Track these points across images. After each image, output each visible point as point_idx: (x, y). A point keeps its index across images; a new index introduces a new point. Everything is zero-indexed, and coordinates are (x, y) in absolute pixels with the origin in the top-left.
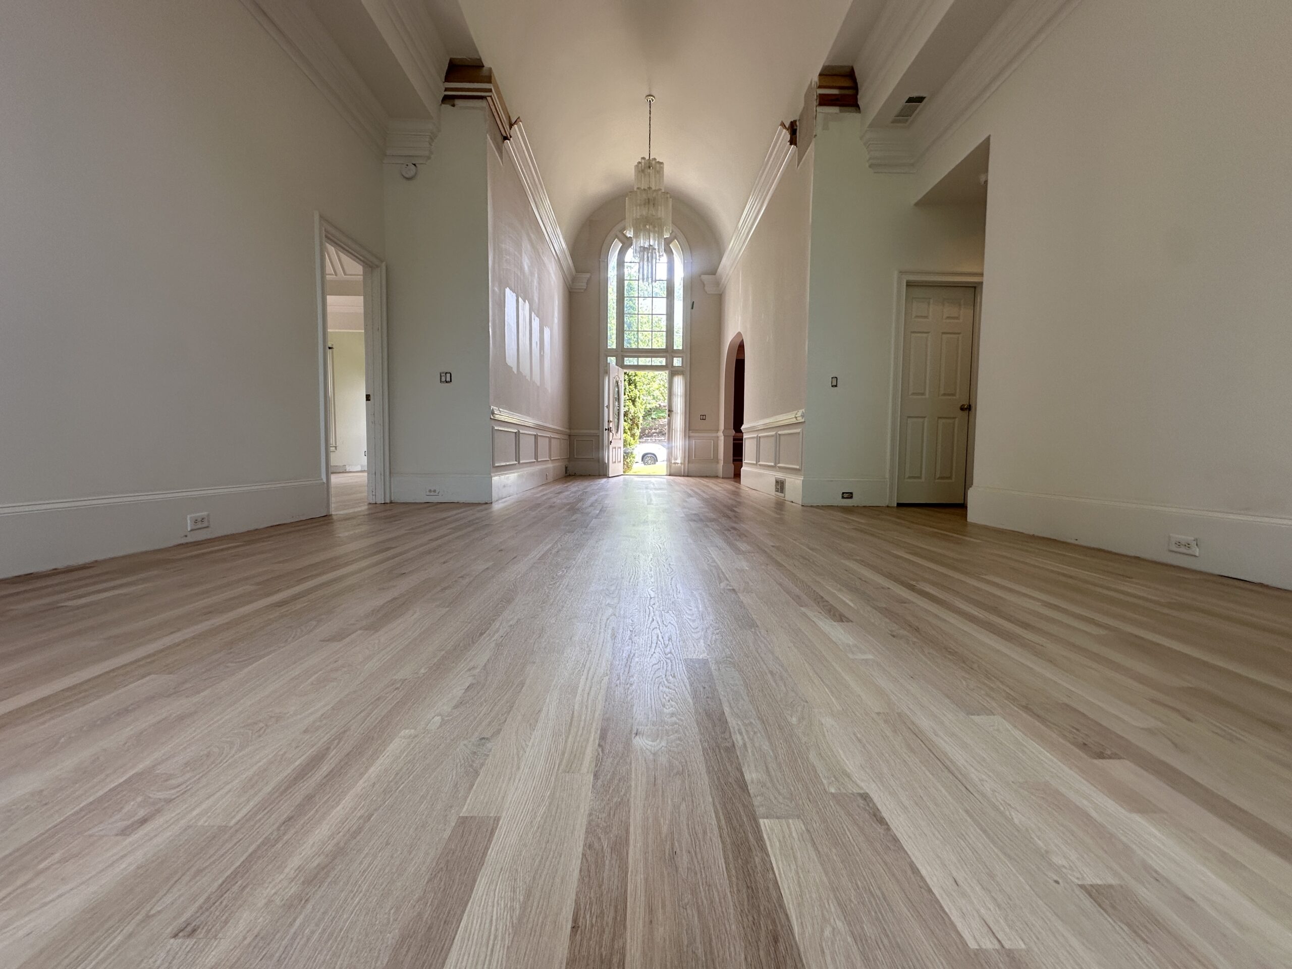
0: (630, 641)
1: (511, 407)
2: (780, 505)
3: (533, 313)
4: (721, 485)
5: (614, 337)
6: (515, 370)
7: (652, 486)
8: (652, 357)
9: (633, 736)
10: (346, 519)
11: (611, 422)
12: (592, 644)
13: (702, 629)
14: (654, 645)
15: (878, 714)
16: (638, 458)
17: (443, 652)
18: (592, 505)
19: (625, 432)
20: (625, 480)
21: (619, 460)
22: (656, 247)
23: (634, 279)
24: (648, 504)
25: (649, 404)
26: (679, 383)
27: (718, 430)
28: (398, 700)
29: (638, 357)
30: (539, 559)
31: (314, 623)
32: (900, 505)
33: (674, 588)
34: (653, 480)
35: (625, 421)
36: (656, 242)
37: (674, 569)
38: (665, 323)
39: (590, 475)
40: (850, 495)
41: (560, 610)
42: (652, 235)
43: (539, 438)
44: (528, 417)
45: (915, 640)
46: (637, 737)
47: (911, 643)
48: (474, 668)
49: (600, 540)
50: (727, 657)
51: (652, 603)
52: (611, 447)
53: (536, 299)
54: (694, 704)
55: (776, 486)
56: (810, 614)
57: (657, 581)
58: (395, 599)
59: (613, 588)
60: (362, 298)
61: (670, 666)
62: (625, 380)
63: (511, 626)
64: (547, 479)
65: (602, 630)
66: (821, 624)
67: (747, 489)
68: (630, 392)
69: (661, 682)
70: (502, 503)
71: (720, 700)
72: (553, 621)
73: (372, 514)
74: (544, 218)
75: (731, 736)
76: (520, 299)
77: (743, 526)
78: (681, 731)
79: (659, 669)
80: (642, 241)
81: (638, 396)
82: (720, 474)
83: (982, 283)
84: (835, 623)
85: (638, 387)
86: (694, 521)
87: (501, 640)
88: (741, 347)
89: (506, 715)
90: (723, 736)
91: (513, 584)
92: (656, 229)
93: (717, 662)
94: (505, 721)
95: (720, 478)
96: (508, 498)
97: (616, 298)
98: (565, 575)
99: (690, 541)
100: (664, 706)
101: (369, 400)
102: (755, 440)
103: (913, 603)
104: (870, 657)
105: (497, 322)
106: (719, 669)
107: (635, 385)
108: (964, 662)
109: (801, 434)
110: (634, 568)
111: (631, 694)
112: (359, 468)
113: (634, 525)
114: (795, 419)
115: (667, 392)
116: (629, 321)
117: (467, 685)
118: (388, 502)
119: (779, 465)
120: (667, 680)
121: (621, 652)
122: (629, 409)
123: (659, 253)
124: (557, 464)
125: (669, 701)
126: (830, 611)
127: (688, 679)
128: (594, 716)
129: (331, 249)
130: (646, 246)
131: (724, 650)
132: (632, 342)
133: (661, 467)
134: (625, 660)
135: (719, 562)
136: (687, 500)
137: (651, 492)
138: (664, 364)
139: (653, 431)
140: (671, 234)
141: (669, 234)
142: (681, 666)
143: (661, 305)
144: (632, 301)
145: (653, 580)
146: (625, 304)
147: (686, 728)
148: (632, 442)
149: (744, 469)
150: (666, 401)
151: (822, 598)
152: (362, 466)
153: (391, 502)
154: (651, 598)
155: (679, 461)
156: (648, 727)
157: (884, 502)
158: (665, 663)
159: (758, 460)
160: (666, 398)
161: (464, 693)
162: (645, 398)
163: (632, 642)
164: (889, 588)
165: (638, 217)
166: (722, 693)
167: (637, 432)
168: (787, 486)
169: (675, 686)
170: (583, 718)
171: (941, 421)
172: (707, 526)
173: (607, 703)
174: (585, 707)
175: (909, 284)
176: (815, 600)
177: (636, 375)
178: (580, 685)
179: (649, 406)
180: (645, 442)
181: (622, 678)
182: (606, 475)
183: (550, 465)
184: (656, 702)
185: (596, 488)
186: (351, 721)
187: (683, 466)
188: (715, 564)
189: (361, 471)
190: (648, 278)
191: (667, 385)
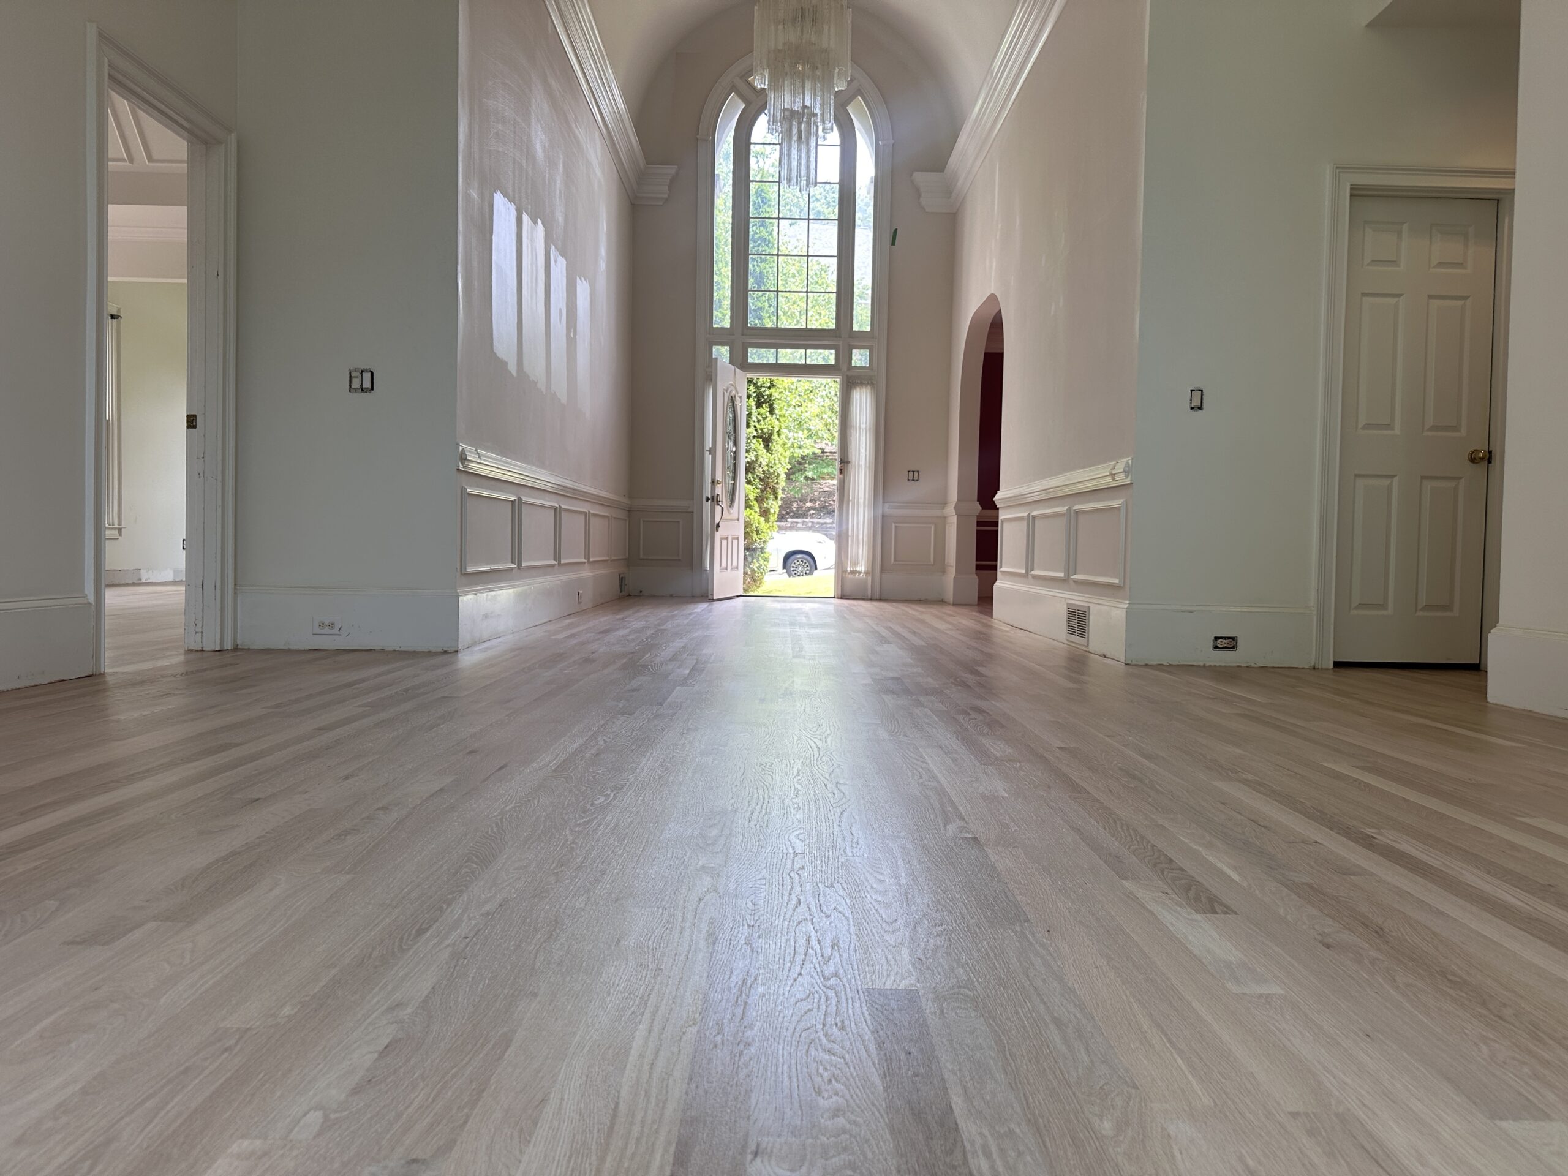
0: (748, 948)
1: (505, 448)
2: (1077, 663)
3: (553, 248)
4: (950, 619)
5: (727, 303)
6: (512, 368)
7: (804, 620)
8: (806, 347)
9: (749, 1157)
10: (134, 684)
11: (718, 483)
12: (663, 954)
13: (907, 927)
14: (799, 958)
15: (1295, 1115)
16: (776, 561)
17: (334, 972)
18: (674, 658)
19: (748, 506)
20: (746, 606)
21: (735, 564)
22: (818, 111)
23: (770, 179)
24: (794, 657)
25: (800, 447)
26: (863, 402)
27: (944, 504)
28: (229, 1074)
29: (777, 346)
30: (554, 771)
31: (52, 904)
32: (1338, 665)
33: (846, 833)
34: (808, 606)
35: (749, 482)
36: (818, 102)
37: (847, 793)
38: (834, 277)
39: (671, 596)
40: (1229, 643)
41: (597, 880)
42: (808, 85)
43: (563, 514)
44: (542, 471)
45: (1374, 954)
46: (758, 1160)
47: (1366, 961)
48: (399, 1005)
49: (688, 730)
50: (960, 987)
51: (797, 866)
52: (718, 536)
53: (560, 218)
54: (885, 1090)
55: (1068, 621)
56: (1143, 895)
57: (810, 817)
58: (234, 854)
59: (714, 832)
60: (184, 210)
61: (834, 1003)
62: (749, 397)
63: (488, 914)
64: (579, 603)
65: (688, 924)
66: (1167, 917)
67: (1008, 628)
68: (759, 421)
69: (813, 1040)
70: (481, 651)
71: (943, 1079)
72: (580, 903)
73: (192, 672)
74: (579, 46)
75: (965, 1162)
76: (525, 217)
77: (998, 704)
78: (856, 1148)
79: (810, 1010)
80: (787, 98)
81: (777, 429)
82: (950, 595)
83: (1512, 191)
84: (1198, 917)
85: (777, 412)
86: (893, 692)
87: (463, 946)
88: (996, 327)
89: (466, 1110)
90: (948, 1160)
91: (497, 825)
92: (819, 73)
93: (938, 998)
94: (466, 1122)
95: (949, 604)
96: (494, 642)
97: (730, 220)
98: (610, 803)
99: (883, 734)
100: (818, 1092)
101: (195, 427)
102: (1025, 523)
103: (1372, 874)
104: (1276, 989)
105: (475, 264)
106: (942, 1011)
107: (771, 406)
108: (1484, 1004)
109: (1123, 511)
110: (761, 791)
111: (746, 1065)
112: (169, 576)
113: (763, 700)
114: (1110, 480)
115: (837, 422)
116: (758, 269)
117: (385, 1041)
118: (229, 646)
119: (1075, 577)
120: (826, 1035)
121: (728, 973)
122: (757, 457)
123: (824, 123)
124: (602, 571)
125: (830, 1081)
126: (1188, 890)
127: (873, 1033)
128: (662, 1115)
129: (123, 105)
130: (796, 109)
131: (953, 969)
132: (764, 314)
133: (824, 581)
134: (735, 990)
135: (943, 780)
136: (878, 649)
137: (801, 632)
138: (832, 362)
139: (808, 504)
140: (849, 83)
141: (845, 84)
142: (857, 1005)
143: (827, 237)
144: (766, 227)
145: (800, 816)
146: (751, 233)
147: (867, 1141)
148: (763, 525)
149: (1001, 585)
150: (836, 442)
151: (1171, 861)
152: (176, 572)
153: (236, 649)
154: (796, 855)
155: (862, 568)
156: (783, 1140)
157: (1305, 658)
158: (823, 999)
159: (1030, 566)
160: (836, 434)
161: (377, 1059)
162: (791, 435)
163: (752, 951)
164: (1317, 842)
165: (780, 47)
166: (948, 1065)
167: (774, 506)
168: (1093, 621)
169: (843, 1048)
170: (639, 1118)
171: (1428, 485)
172: (919, 704)
173: (693, 1086)
174: (643, 1093)
175: (1357, 193)
176: (1155, 865)
177: (772, 386)
178: (634, 1044)
179: (799, 453)
180: (791, 528)
181: (727, 1029)
182: (705, 596)
183: (587, 573)
184: (801, 1083)
185: (686, 622)
186: (122, 1118)
187: (869, 578)
188: (934, 784)
189: (175, 583)
190: (799, 175)
191: (837, 408)
